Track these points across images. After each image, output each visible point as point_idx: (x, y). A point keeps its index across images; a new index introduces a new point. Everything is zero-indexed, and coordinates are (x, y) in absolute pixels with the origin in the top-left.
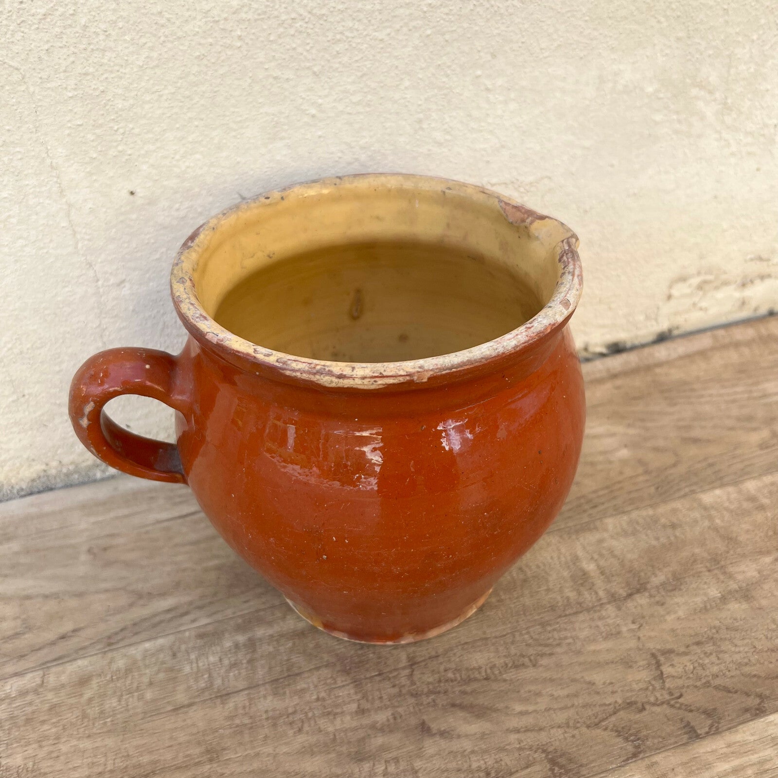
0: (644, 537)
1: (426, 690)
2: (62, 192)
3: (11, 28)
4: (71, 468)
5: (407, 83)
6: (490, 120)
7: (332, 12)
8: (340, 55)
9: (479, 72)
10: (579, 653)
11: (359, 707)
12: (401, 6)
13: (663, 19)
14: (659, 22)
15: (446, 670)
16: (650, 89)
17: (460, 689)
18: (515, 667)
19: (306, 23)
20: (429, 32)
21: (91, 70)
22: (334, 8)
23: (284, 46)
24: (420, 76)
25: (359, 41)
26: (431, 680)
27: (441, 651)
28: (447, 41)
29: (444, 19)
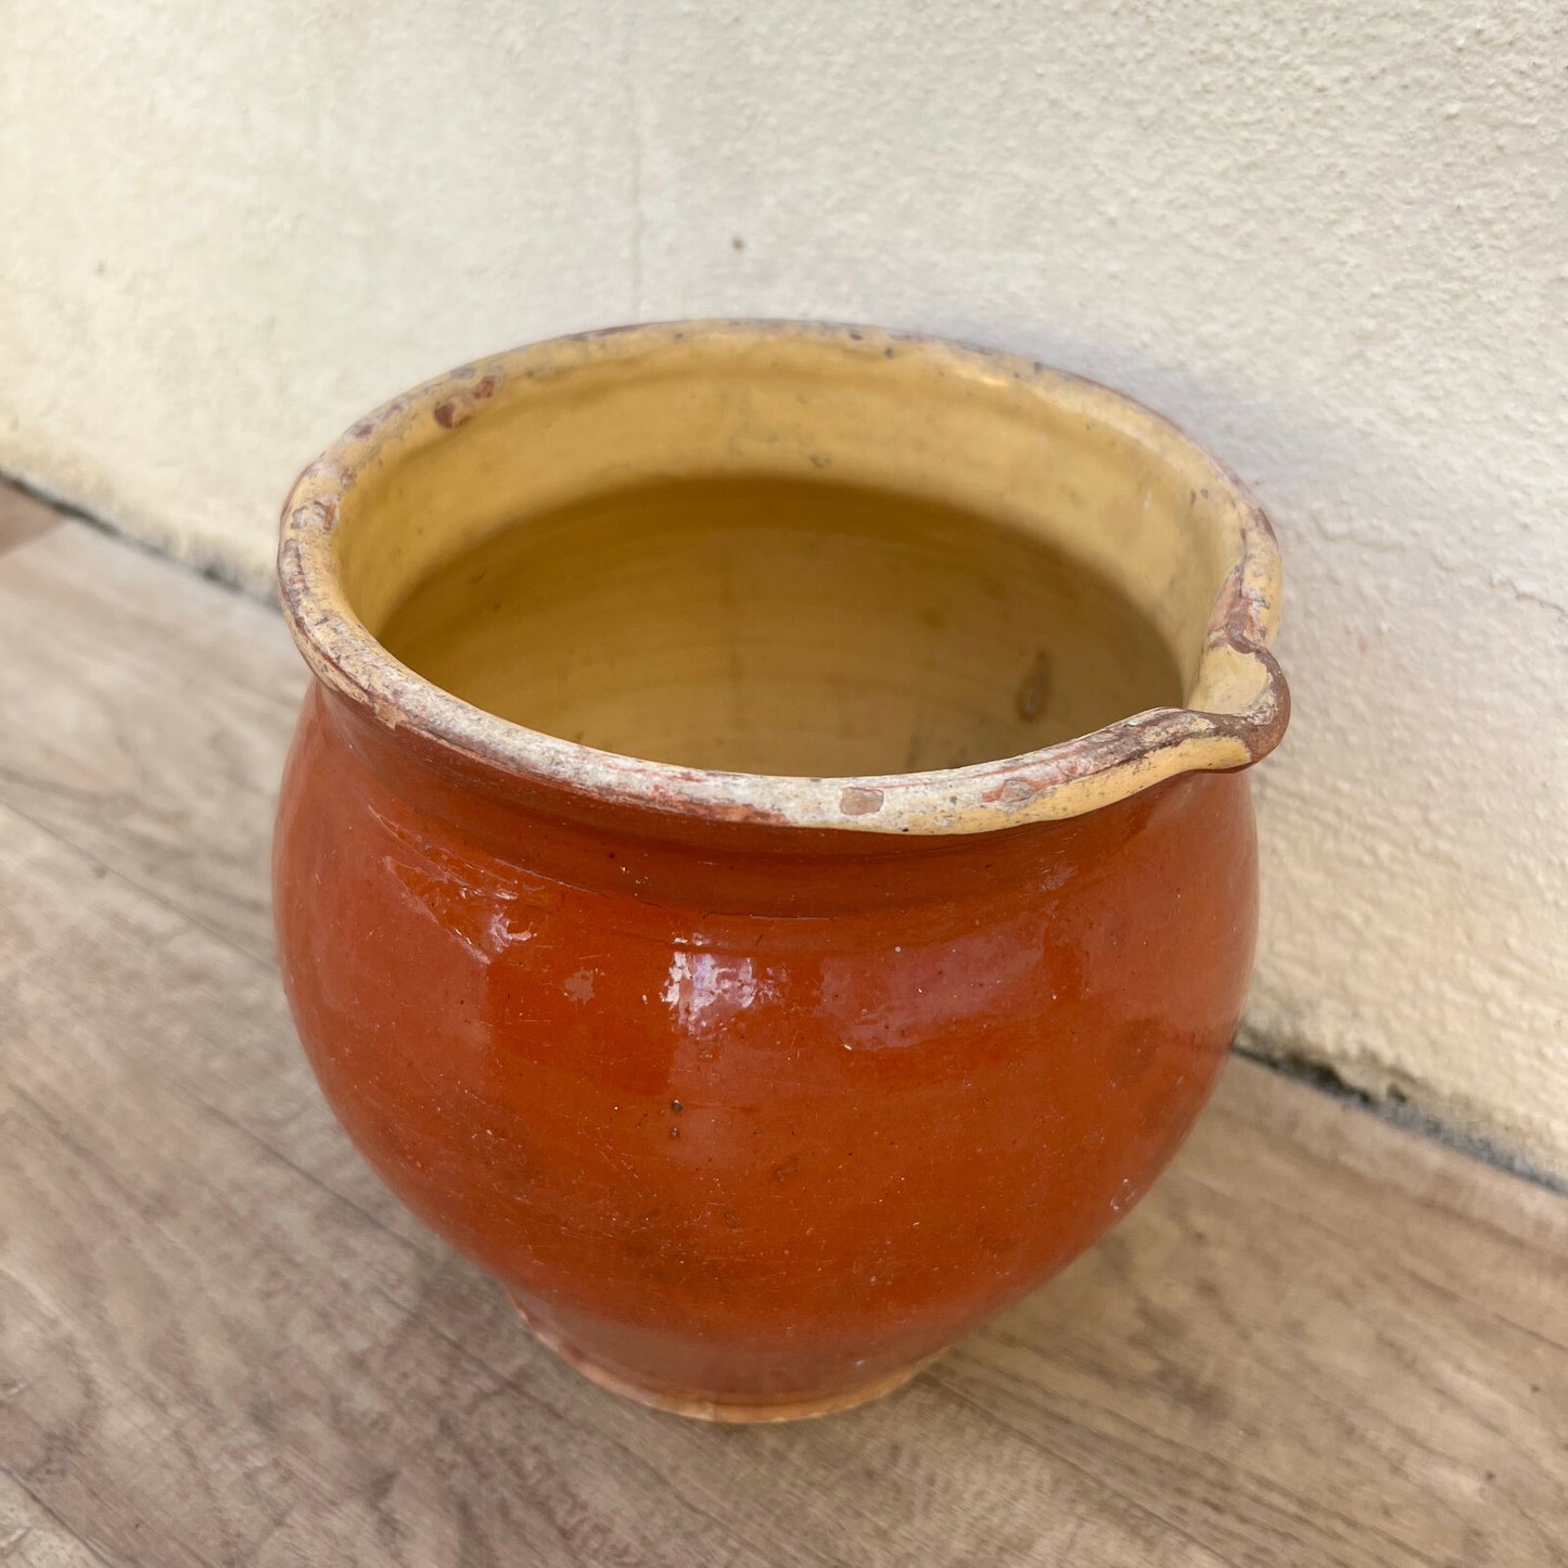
5: (1356, 226)
8: (1210, 97)
20: (1453, 108)
23: (1090, 34)
24: (1397, 219)
25: (1264, 73)
27: (575, 1415)
28: (1500, 148)
29: (1509, 86)
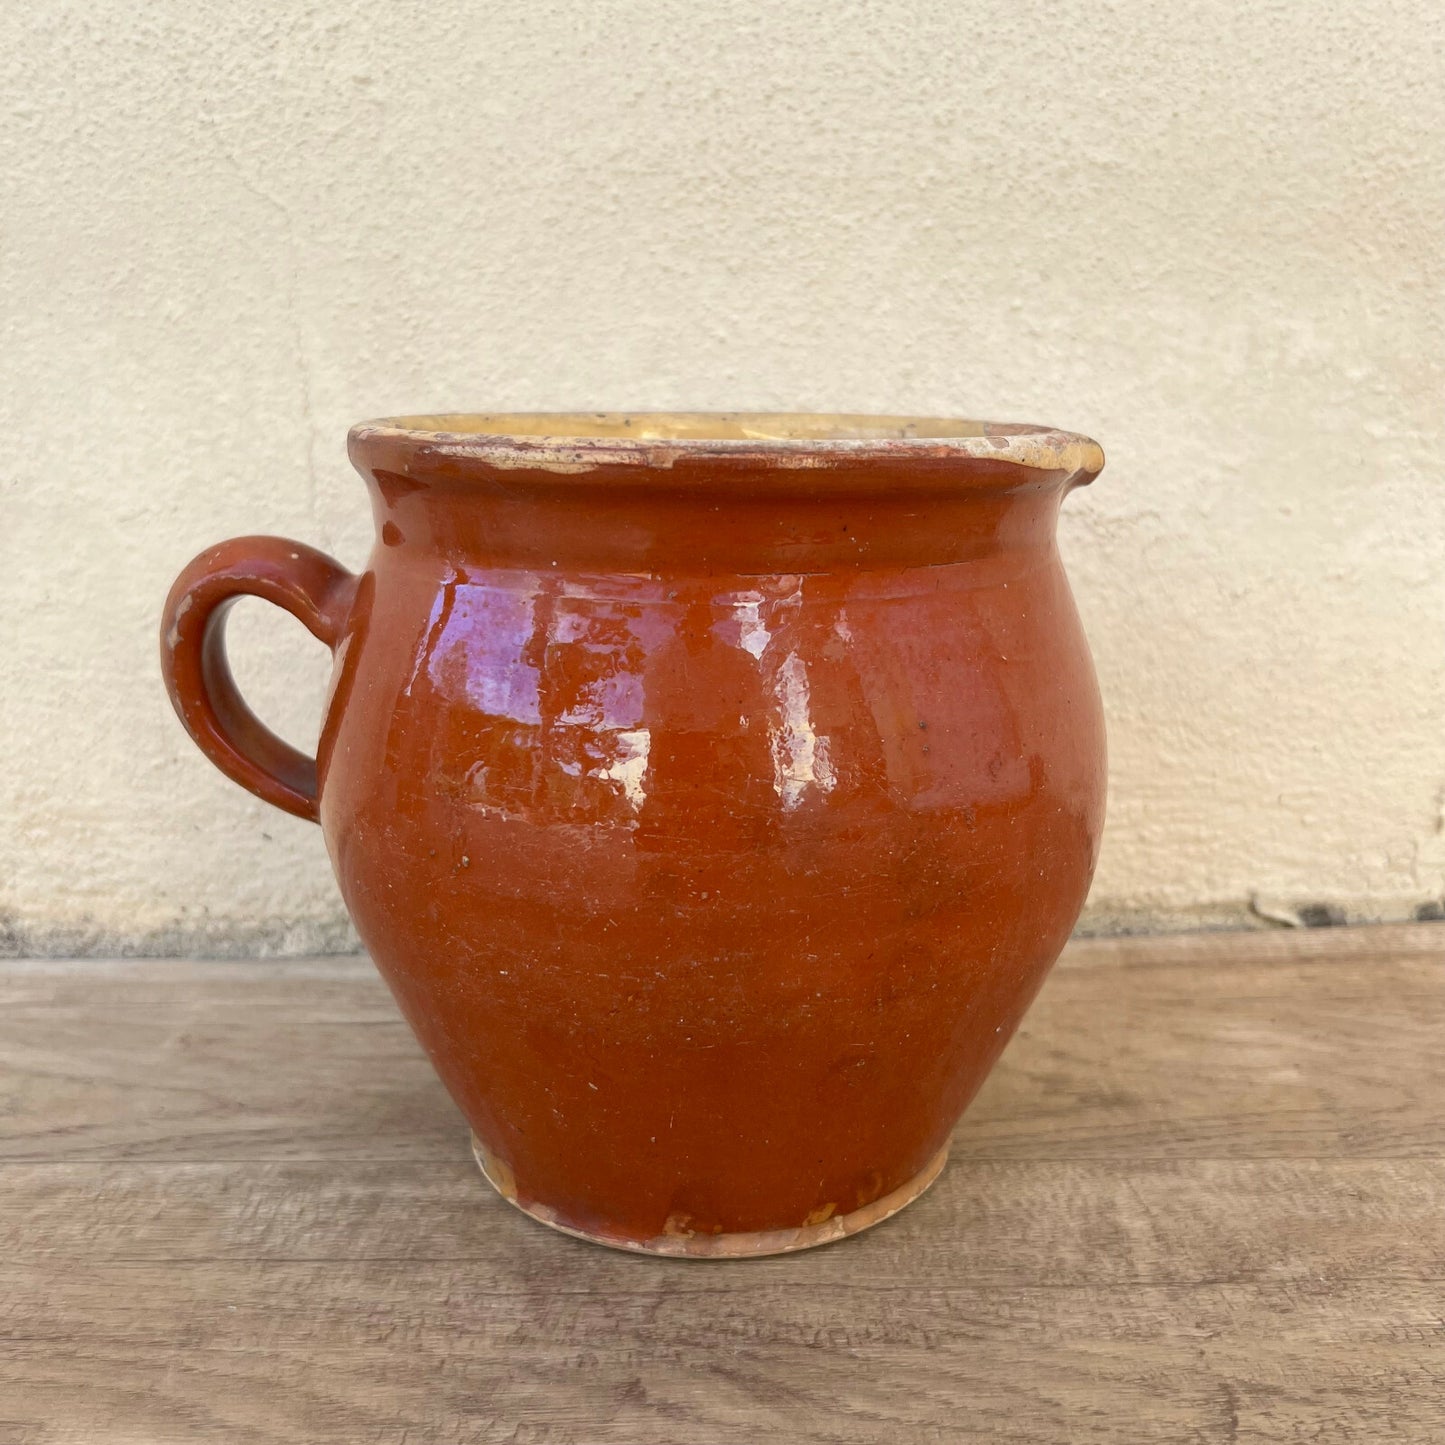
0: (1283, 1201)
1: (672, 1335)
2: (306, 409)
3: (287, 149)
4: (222, 926)
6: (1037, 390)
7: (766, 174)
9: (1017, 302)
10: (1046, 1348)
11: (517, 1332)
12: (883, 178)
13: (1370, 248)
14: (1363, 251)
15: (731, 1315)
16: (1356, 374)
17: (746, 1348)
18: (885, 1342)
19: (724, 187)
21: (385, 222)
22: (771, 168)
26: (691, 1323)
